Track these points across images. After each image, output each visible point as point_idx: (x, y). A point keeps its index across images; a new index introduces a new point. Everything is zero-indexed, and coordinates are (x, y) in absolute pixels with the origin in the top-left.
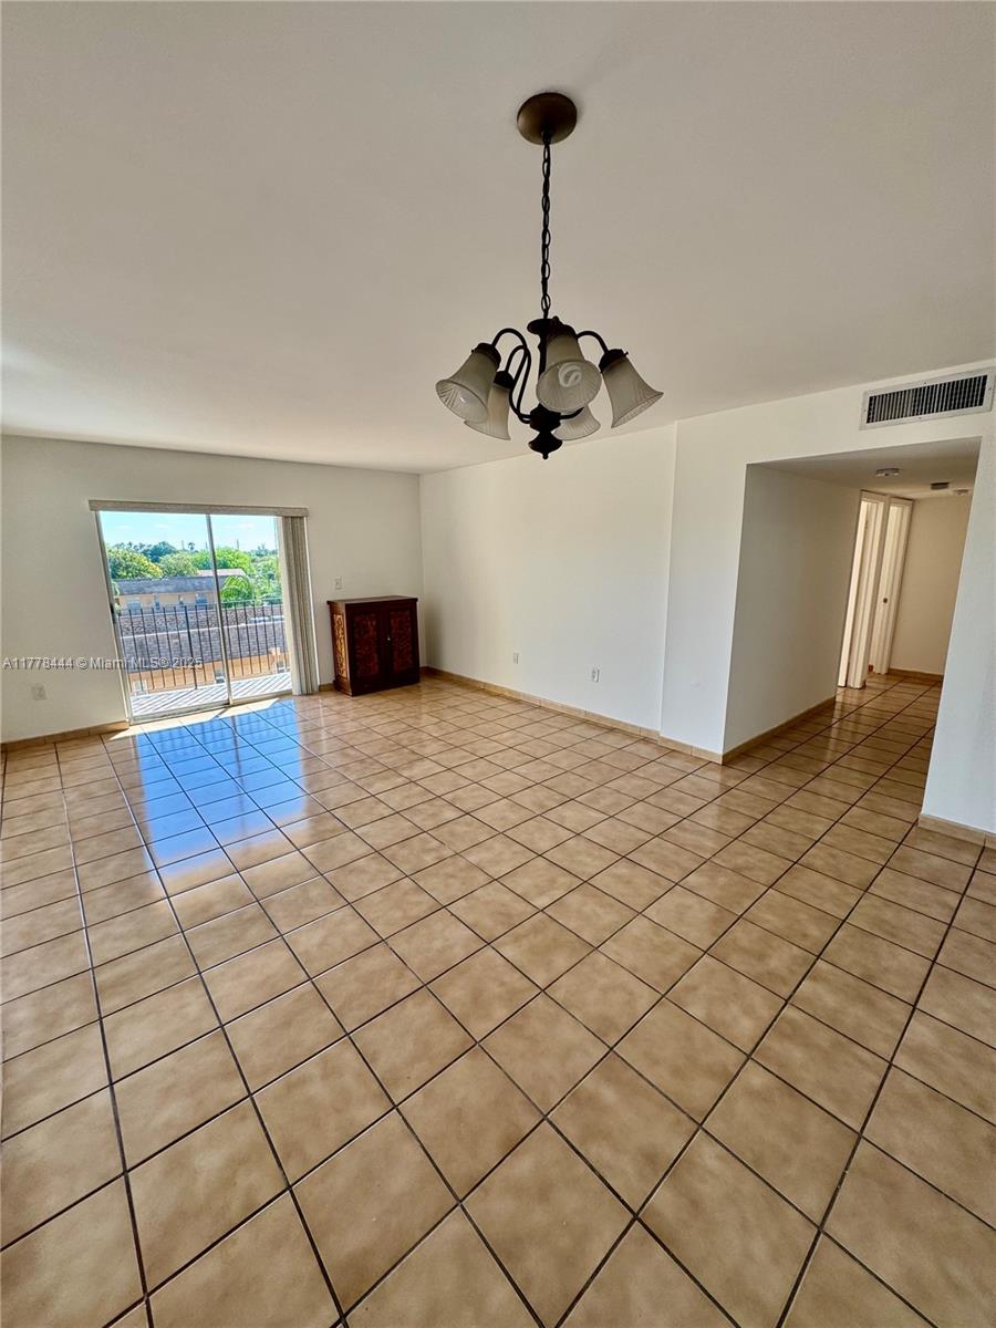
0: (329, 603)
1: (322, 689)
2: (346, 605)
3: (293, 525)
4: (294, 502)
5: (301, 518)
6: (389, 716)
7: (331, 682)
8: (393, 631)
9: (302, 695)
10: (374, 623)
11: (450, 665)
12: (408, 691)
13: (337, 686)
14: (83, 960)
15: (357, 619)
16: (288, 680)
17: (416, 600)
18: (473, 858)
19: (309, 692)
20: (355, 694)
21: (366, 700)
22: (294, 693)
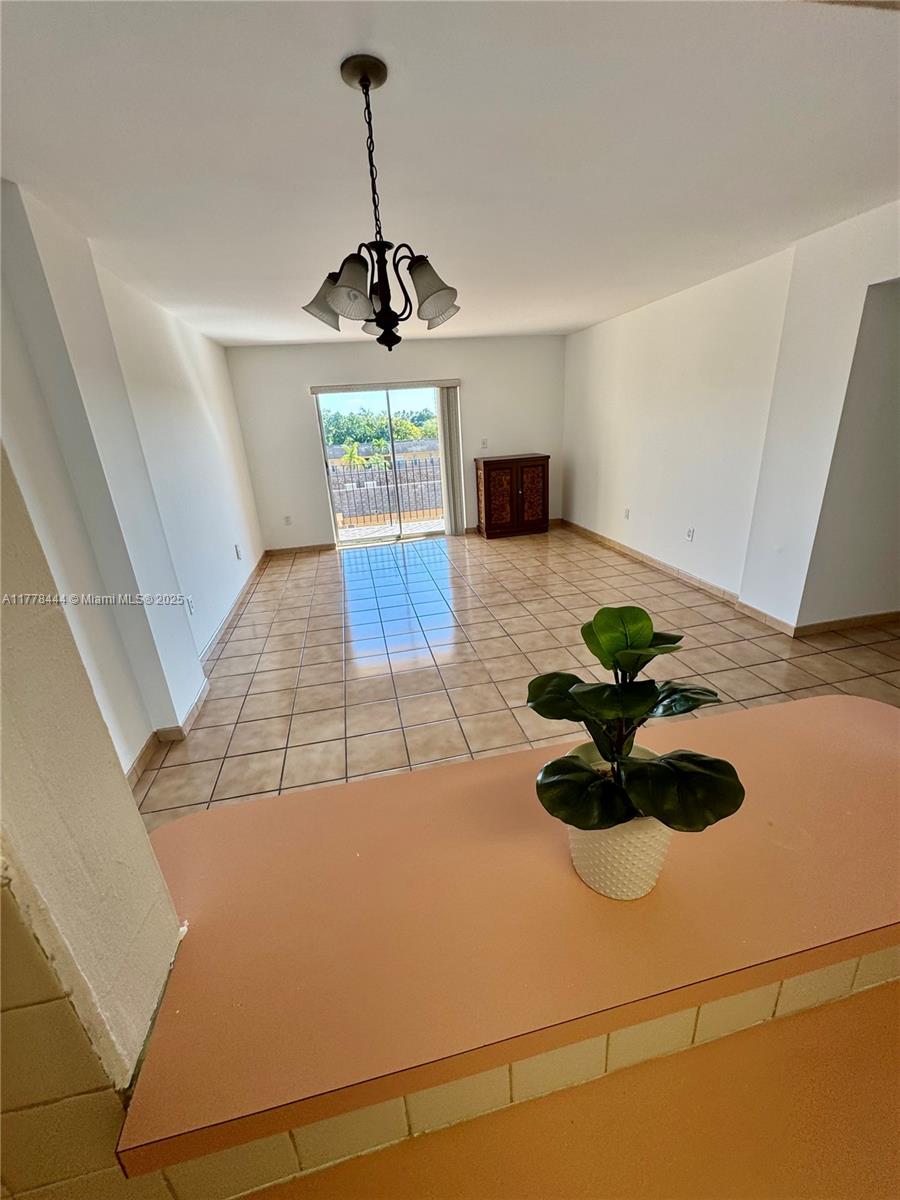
0: (475, 460)
1: (468, 532)
2: (484, 462)
3: (448, 393)
4: (448, 374)
5: (455, 388)
6: (504, 557)
7: (475, 526)
8: (525, 485)
9: (452, 535)
10: (508, 478)
11: (579, 520)
12: (534, 539)
13: (478, 531)
14: (252, 668)
15: (493, 474)
16: (442, 524)
17: (549, 457)
18: (488, 666)
19: (456, 532)
20: (489, 537)
21: (495, 543)
22: (446, 533)
